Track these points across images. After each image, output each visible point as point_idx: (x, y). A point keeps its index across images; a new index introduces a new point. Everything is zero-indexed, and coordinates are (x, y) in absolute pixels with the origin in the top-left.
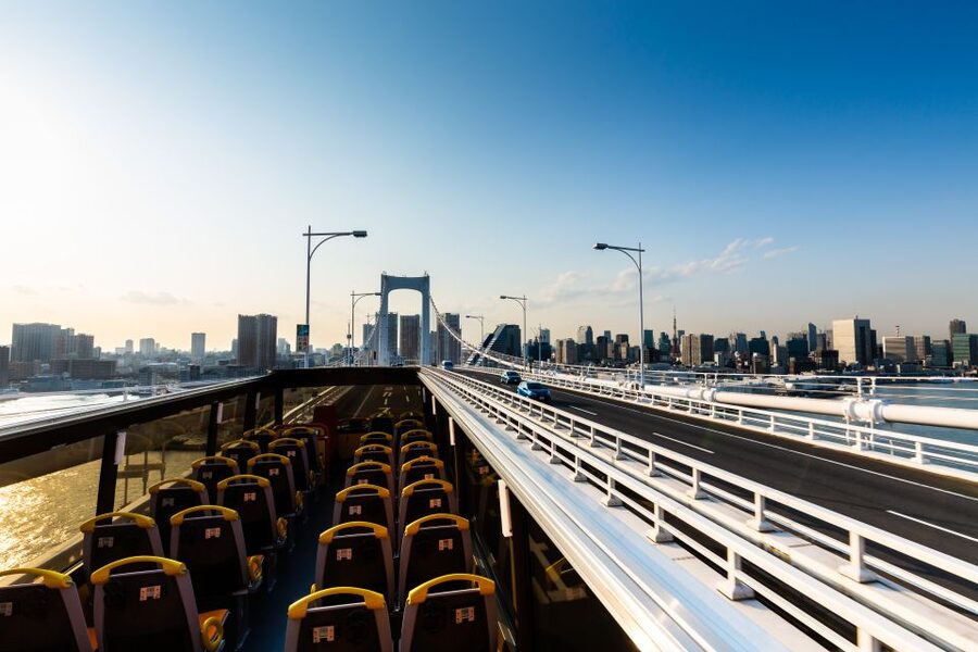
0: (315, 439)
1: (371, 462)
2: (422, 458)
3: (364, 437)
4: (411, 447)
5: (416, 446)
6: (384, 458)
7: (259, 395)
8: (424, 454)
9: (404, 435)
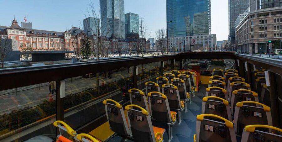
0: (193, 75)
1: (216, 87)
2: (241, 89)
3: (212, 77)
4: (235, 84)
5: (236, 83)
6: (222, 86)
7: (174, 60)
8: (243, 88)
9: (230, 78)
